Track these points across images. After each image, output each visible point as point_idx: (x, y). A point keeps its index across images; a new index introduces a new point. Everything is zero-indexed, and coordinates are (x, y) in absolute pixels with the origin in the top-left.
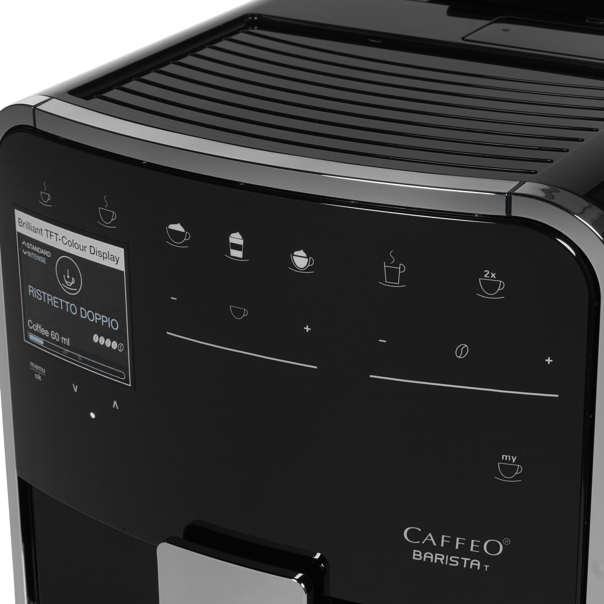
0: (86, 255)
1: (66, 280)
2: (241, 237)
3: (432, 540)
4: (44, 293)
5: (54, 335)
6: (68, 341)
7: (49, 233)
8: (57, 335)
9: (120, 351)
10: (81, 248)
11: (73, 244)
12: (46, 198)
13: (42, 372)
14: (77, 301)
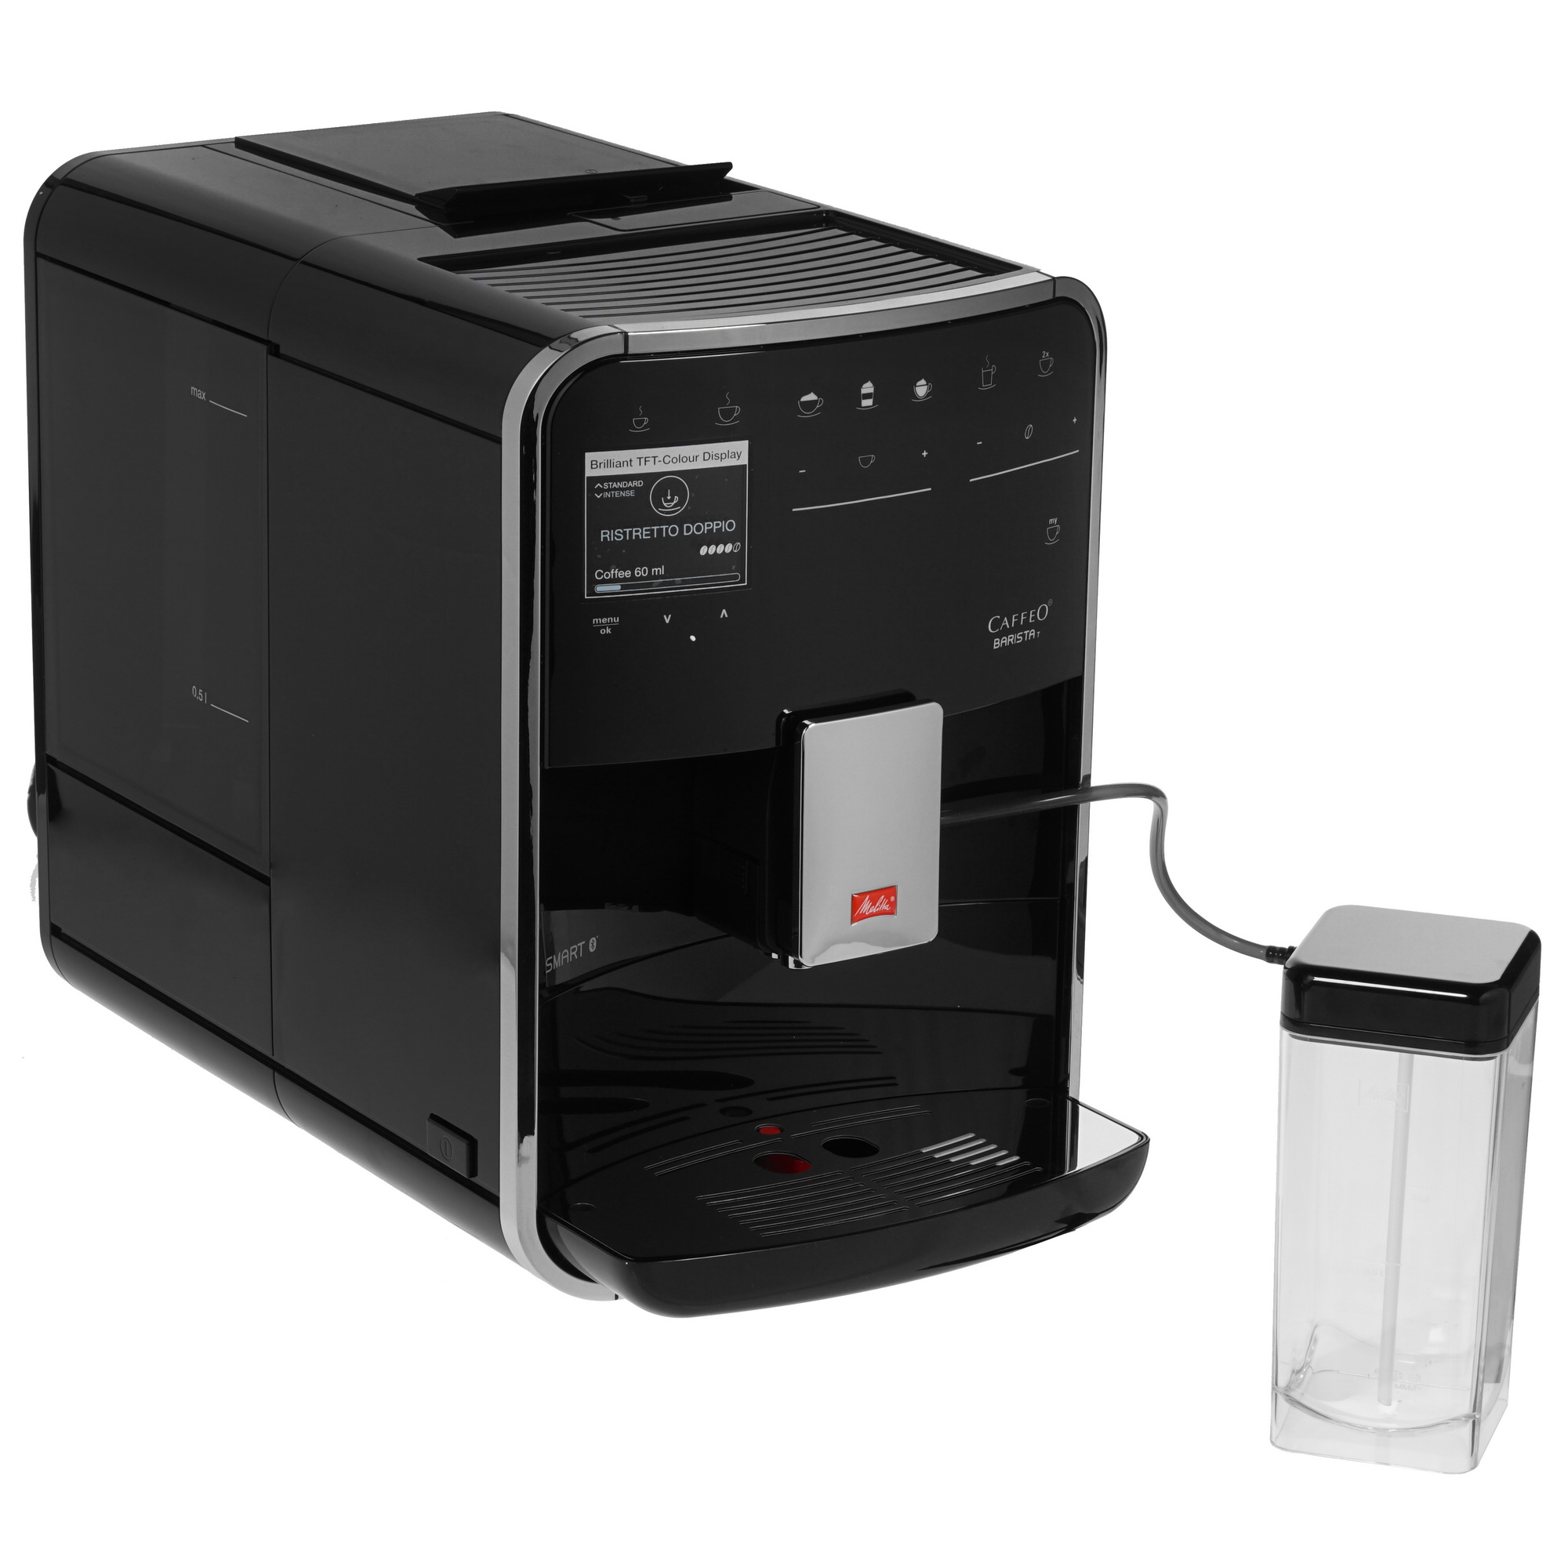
0: (700, 465)
2: (872, 385)
3: (1007, 623)
4: (628, 530)
5: (639, 572)
6: (662, 570)
7: (643, 461)
8: (645, 570)
9: (735, 551)
10: (691, 460)
11: (680, 459)
12: (642, 423)
13: (614, 622)
14: (680, 520)
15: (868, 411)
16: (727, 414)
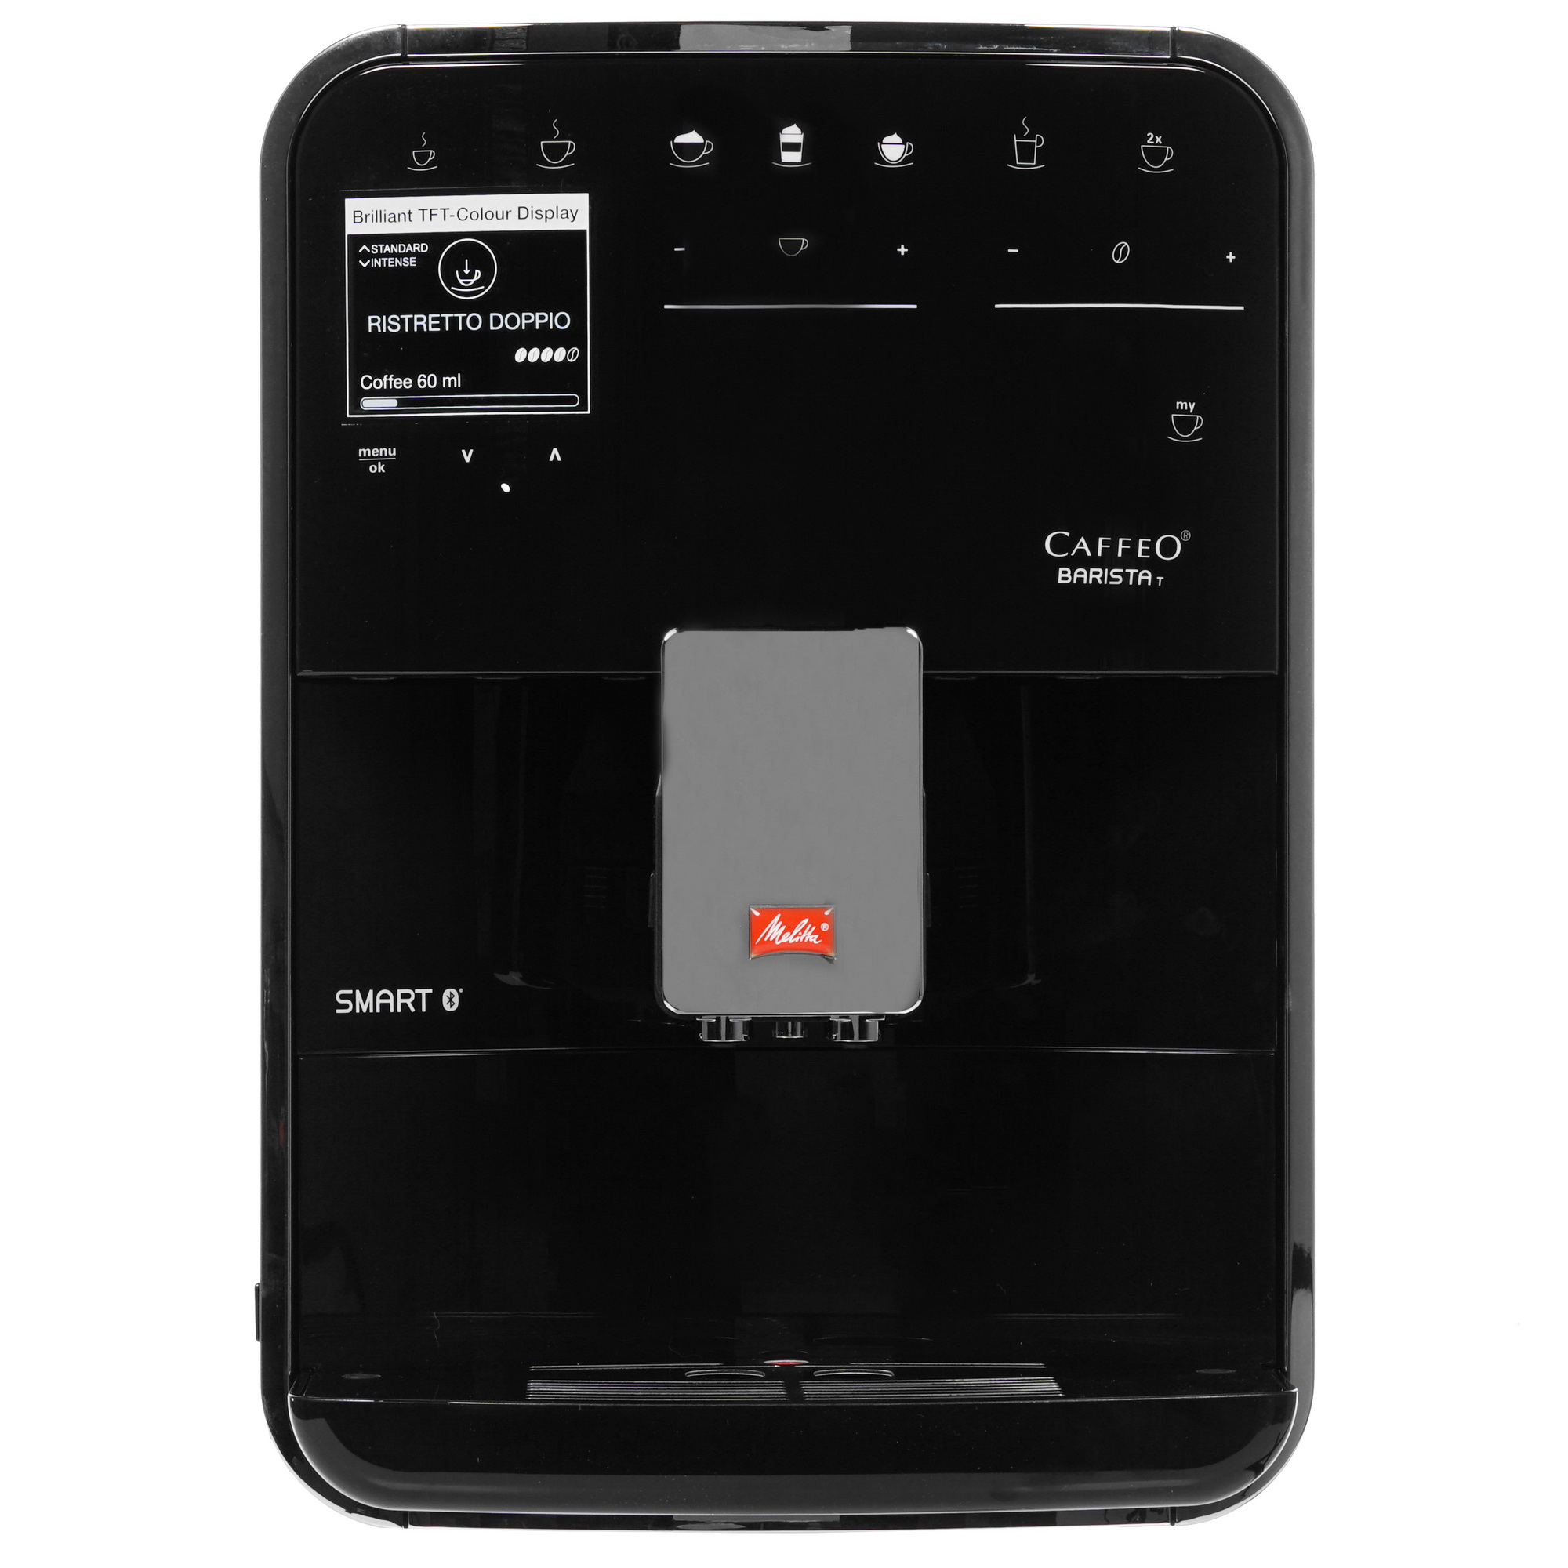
0: (513, 225)
1: (461, 279)
2: (799, 131)
3: (1086, 547)
4: (407, 317)
5: (425, 381)
6: (457, 381)
7: (427, 213)
8: (432, 378)
9: (571, 360)
10: (500, 216)
11: (482, 215)
12: (426, 158)
13: (388, 456)
14: (483, 306)
15: (791, 171)
16: (556, 152)
